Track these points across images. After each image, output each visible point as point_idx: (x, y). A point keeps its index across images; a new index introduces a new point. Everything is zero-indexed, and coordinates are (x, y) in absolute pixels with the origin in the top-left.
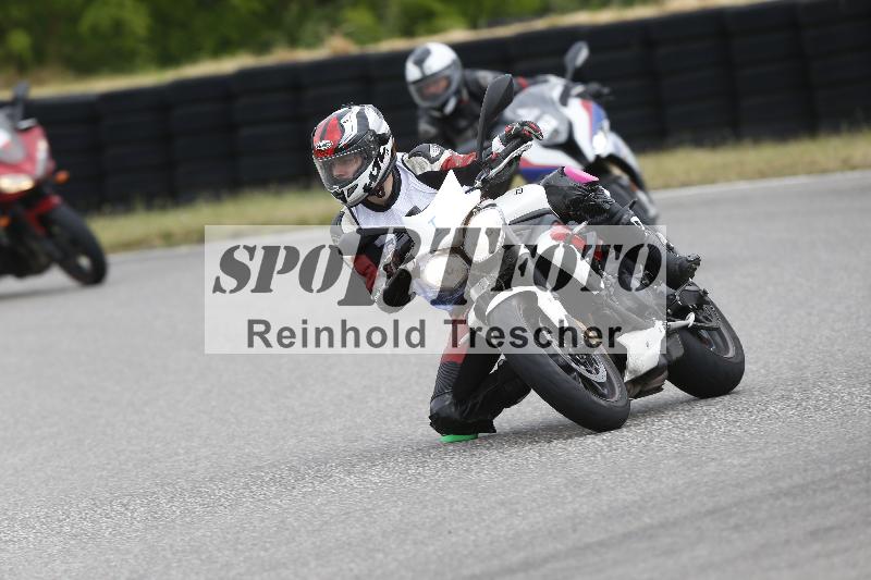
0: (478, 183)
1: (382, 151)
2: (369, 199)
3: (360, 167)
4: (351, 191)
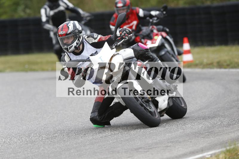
0: (114, 47)
1: (80, 35)
2: (75, 51)
4: (70, 48)
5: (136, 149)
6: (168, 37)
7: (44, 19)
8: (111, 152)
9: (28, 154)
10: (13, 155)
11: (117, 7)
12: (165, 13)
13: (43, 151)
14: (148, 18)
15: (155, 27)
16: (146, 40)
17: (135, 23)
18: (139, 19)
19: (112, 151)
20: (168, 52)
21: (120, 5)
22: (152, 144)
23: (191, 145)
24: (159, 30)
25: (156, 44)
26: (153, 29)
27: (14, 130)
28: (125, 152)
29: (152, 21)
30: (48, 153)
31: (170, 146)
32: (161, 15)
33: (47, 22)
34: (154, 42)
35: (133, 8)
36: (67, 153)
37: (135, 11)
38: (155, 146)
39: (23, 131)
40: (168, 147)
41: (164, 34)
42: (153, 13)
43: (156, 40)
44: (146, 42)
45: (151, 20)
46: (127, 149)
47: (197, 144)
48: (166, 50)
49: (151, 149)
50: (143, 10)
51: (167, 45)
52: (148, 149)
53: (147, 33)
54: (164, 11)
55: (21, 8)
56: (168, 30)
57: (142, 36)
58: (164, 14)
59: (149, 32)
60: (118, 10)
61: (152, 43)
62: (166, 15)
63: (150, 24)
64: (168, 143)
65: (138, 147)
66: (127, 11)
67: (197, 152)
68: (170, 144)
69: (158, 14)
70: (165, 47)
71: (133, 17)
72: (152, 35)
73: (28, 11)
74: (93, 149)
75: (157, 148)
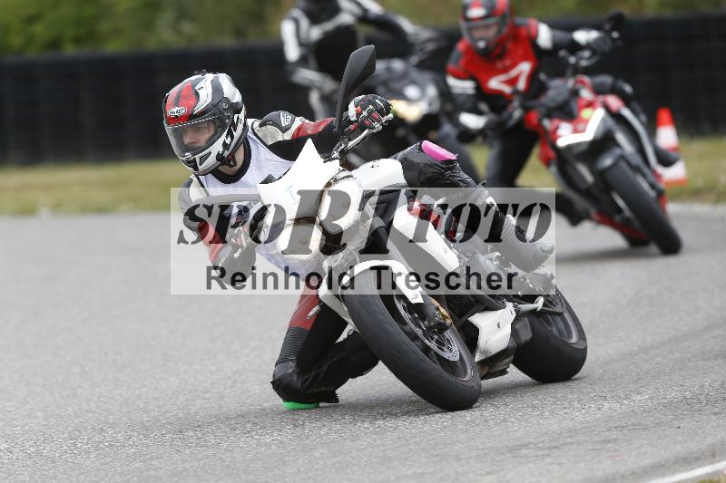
0: (336, 154)
1: (235, 120)
2: (220, 168)
3: (213, 136)
4: (203, 159)
5: (510, 450)
6: (626, 113)
7: (292, 52)
8: (436, 459)
9: (184, 461)
10: (138, 465)
11: (468, 20)
12: (615, 35)
13: (229, 454)
14: (562, 53)
15: (586, 79)
16: (556, 122)
17: (525, 68)
18: (538, 54)
19: (437, 455)
20: (623, 158)
21: (476, 12)
22: (560, 434)
23: (680, 438)
24: (598, 91)
25: (588, 135)
26: (578, 86)
27: (144, 389)
28: (478, 457)
29: (577, 64)
30: (245, 460)
31: (614, 441)
32: (606, 43)
33: (303, 61)
34: (580, 126)
35: (519, 20)
36: (301, 460)
37: (524, 32)
38: (569, 440)
39: (169, 393)
40: (609, 442)
41: (614, 102)
42: (582, 36)
43: (586, 121)
44: (557, 128)
45: (572, 60)
46: (483, 449)
47: (696, 434)
48: (617, 152)
49: (556, 447)
50: (552, 26)
51: (621, 137)
52: (548, 448)
53: (560, 99)
54: (613, 29)
55: (165, 19)
56: (628, 89)
57: (543, 110)
58: (614, 40)
59: (565, 95)
60: (470, 30)
61: (576, 131)
62: (620, 43)
63: (569, 71)
64: (609, 430)
65: (518, 443)
66: (500, 31)
67: (697, 459)
68: (614, 435)
69: (596, 41)
70: (616, 144)
71: (520, 51)
72: (574, 105)
73: (187, 27)
74: (382, 448)
75: (574, 447)
